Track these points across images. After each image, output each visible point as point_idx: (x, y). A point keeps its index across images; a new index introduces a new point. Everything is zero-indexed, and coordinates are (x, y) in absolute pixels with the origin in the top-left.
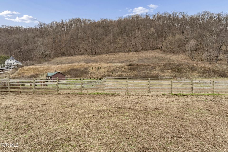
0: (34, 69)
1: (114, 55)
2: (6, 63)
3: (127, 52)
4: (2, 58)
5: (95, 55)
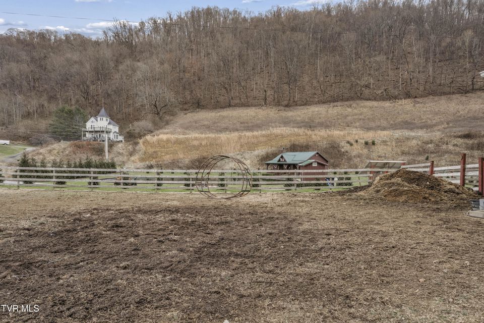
0: (174, 143)
1: (350, 106)
2: (89, 125)
3: (383, 98)
4: (66, 113)
5: (287, 106)
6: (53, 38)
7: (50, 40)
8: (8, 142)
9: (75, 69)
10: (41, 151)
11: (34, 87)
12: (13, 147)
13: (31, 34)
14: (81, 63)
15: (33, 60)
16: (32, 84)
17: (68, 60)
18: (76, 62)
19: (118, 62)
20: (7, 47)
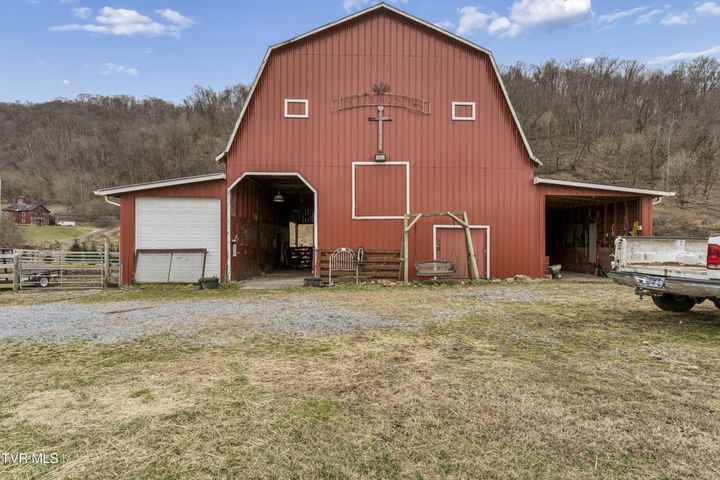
6: (129, 104)
7: (126, 105)
8: (73, 223)
9: (149, 144)
10: (105, 234)
11: (104, 162)
12: (80, 229)
13: (105, 100)
14: (155, 138)
15: (105, 132)
16: (102, 159)
17: (143, 135)
18: (150, 136)
19: (196, 137)
20: (77, 116)
